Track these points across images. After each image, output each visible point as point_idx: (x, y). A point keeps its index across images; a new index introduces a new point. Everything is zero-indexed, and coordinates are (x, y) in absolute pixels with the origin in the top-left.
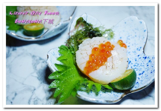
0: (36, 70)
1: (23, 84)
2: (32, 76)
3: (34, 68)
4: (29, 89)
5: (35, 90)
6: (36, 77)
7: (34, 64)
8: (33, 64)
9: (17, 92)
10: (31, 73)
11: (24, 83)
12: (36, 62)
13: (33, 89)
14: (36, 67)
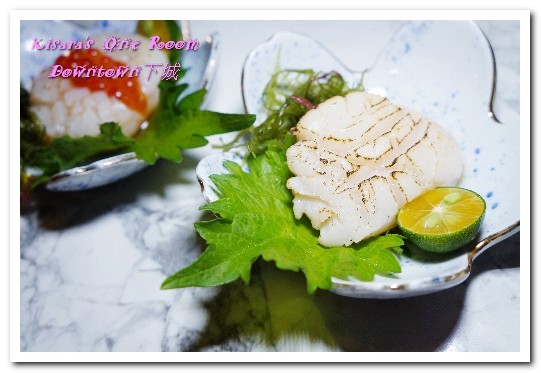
0: (147, 249)
1: (121, 304)
2: (141, 271)
3: (137, 247)
4: (148, 313)
5: (168, 308)
6: (155, 270)
7: (133, 235)
8: (127, 235)
9: (112, 335)
10: (135, 265)
11: (123, 301)
12: (136, 226)
13: (160, 308)
14: (143, 241)
